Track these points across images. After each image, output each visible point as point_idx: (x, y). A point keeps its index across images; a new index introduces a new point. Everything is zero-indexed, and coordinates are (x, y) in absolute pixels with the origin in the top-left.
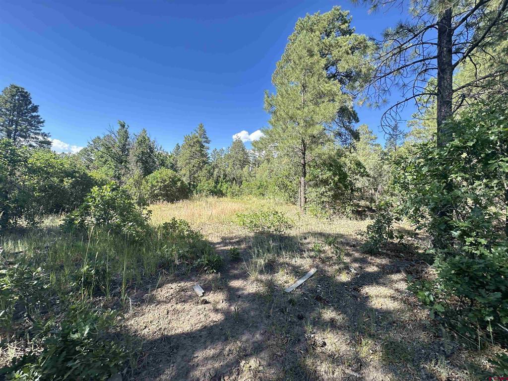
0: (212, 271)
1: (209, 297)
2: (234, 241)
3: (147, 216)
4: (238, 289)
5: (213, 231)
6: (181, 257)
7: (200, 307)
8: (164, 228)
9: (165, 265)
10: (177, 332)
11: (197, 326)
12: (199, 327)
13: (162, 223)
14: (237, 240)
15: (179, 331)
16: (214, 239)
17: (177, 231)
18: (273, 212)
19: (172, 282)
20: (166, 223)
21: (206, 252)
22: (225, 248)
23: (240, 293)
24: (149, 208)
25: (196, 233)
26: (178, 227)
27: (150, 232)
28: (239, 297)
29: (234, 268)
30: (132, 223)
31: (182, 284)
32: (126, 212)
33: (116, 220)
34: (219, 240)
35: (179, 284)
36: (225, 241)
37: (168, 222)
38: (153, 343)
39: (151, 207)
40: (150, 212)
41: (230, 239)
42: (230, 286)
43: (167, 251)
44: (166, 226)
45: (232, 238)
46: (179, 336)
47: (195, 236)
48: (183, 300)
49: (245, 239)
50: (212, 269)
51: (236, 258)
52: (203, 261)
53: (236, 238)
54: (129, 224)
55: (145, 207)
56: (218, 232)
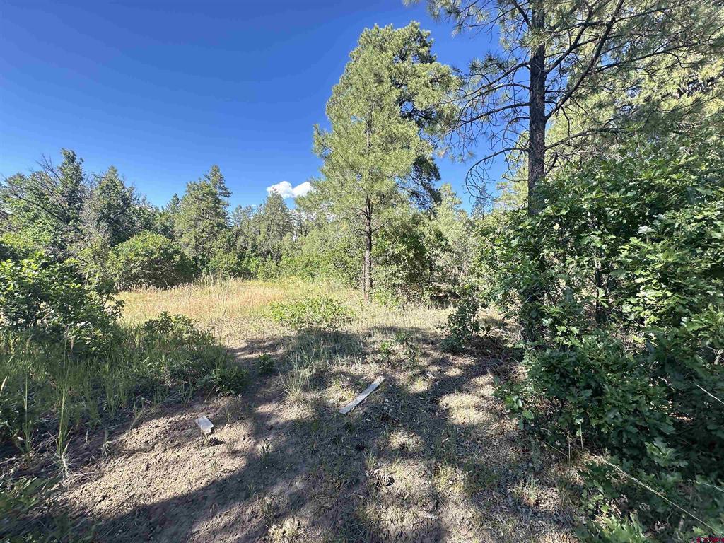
0: (228, 392)
1: (222, 433)
2: (266, 344)
3: (115, 311)
4: (268, 416)
5: (232, 331)
6: (175, 374)
7: (205, 451)
8: (146, 329)
9: (146, 390)
10: (162, 497)
11: (199, 481)
12: (203, 483)
13: (142, 321)
14: (271, 342)
15: (168, 494)
16: (235, 343)
17: (171, 334)
18: (326, 301)
19: (157, 416)
20: (150, 321)
21: (218, 364)
22: (251, 356)
23: (272, 422)
24: (117, 298)
25: (203, 336)
26: (172, 327)
27: (119, 336)
28: (272, 427)
29: (264, 385)
30: (83, 324)
31: (176, 418)
32: (72, 304)
33: (50, 316)
34: (243, 345)
35: (171, 419)
36: (252, 346)
37: (155, 318)
38: (117, 522)
39: (122, 296)
40: (120, 303)
41: (261, 342)
42: (258, 413)
43: (151, 367)
44: (150, 326)
45: (262, 341)
46: (165, 504)
47: (202, 340)
48: (176, 443)
49: (283, 341)
50: (228, 389)
51: (268, 369)
52: (213, 379)
53: (270, 340)
54: (78, 325)
55: (111, 295)
56: (241, 332)
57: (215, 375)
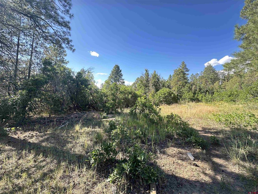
0: (198, 147)
1: (199, 163)
2: (212, 131)
3: (159, 111)
4: (221, 166)
5: (195, 123)
6: (178, 134)
7: (193, 167)
8: (167, 117)
9: (169, 137)
10: (180, 176)
11: (192, 178)
12: (194, 179)
13: (166, 115)
14: (215, 131)
15: (181, 176)
16: (197, 127)
17: (174, 120)
19: (174, 147)
20: (168, 115)
21: (193, 135)
22: (204, 134)
23: (223, 168)
24: (160, 107)
25: (185, 123)
26: (174, 118)
27: (161, 119)
28: (223, 171)
29: (215, 150)
30: (153, 114)
31: (180, 150)
32: (151, 108)
33: (147, 111)
34: (201, 129)
35: (178, 149)
36: (204, 130)
37: (169, 115)
38: (168, 176)
39: (161, 107)
40: (160, 109)
41: (209, 130)
42: (214, 161)
43: (170, 130)
44: (168, 117)
45: (210, 129)
46: (182, 179)
47: (185, 124)
48: (181, 159)
49: (221, 132)
50: (198, 146)
51: (216, 143)
52: (192, 140)
53: (214, 130)
54: (152, 114)
55: (158, 106)
56: (199, 124)
57: (193, 139)
